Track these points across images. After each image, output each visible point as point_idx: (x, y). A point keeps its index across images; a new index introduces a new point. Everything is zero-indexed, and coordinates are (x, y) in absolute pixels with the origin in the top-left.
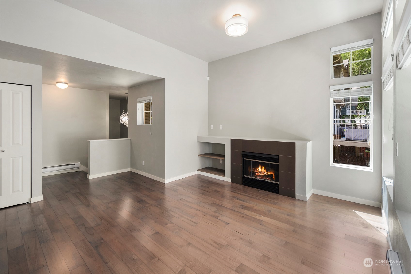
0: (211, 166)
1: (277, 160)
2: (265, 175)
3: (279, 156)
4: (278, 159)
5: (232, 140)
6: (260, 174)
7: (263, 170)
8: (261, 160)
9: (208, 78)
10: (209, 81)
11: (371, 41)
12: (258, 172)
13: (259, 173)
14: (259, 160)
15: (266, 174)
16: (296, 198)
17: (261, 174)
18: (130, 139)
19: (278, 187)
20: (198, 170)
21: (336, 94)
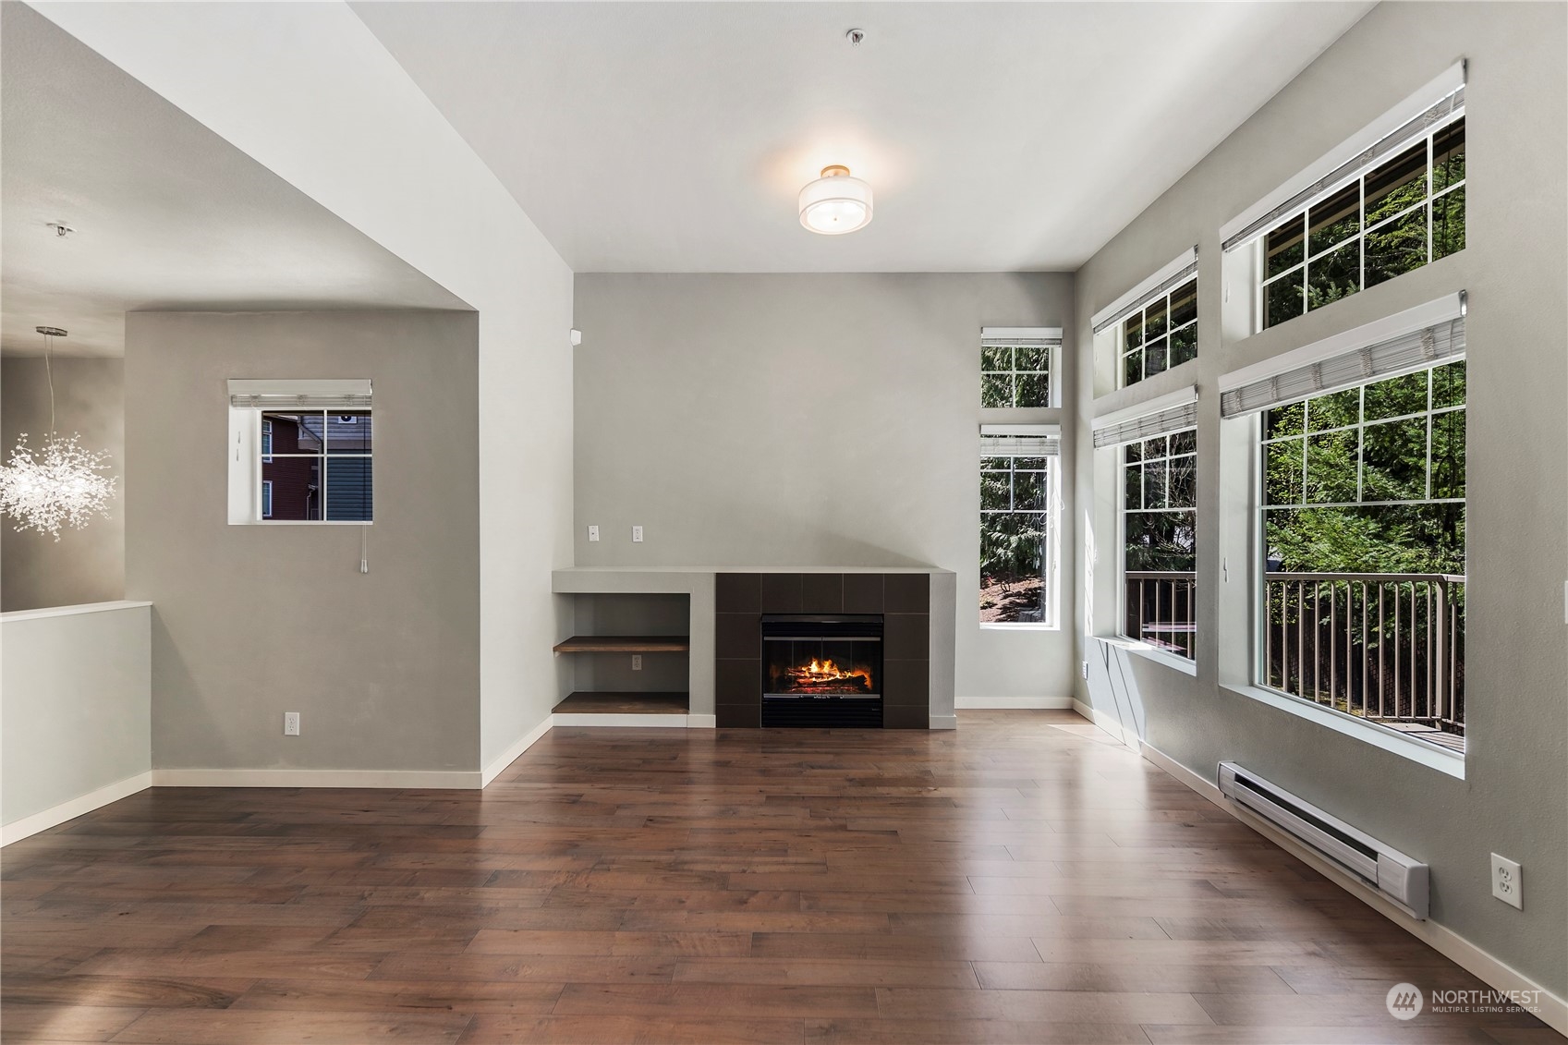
0: (589, 689)
1: (878, 629)
2: (837, 681)
3: (883, 615)
4: (882, 626)
5: (722, 580)
6: (814, 679)
7: (826, 669)
8: (826, 636)
9: (576, 337)
10: (576, 348)
11: (1057, 333)
12: (806, 677)
13: (811, 677)
14: (819, 636)
15: (838, 676)
16: (930, 728)
17: (820, 680)
18: (150, 603)
19: (882, 707)
20: (555, 711)
21: (992, 448)
